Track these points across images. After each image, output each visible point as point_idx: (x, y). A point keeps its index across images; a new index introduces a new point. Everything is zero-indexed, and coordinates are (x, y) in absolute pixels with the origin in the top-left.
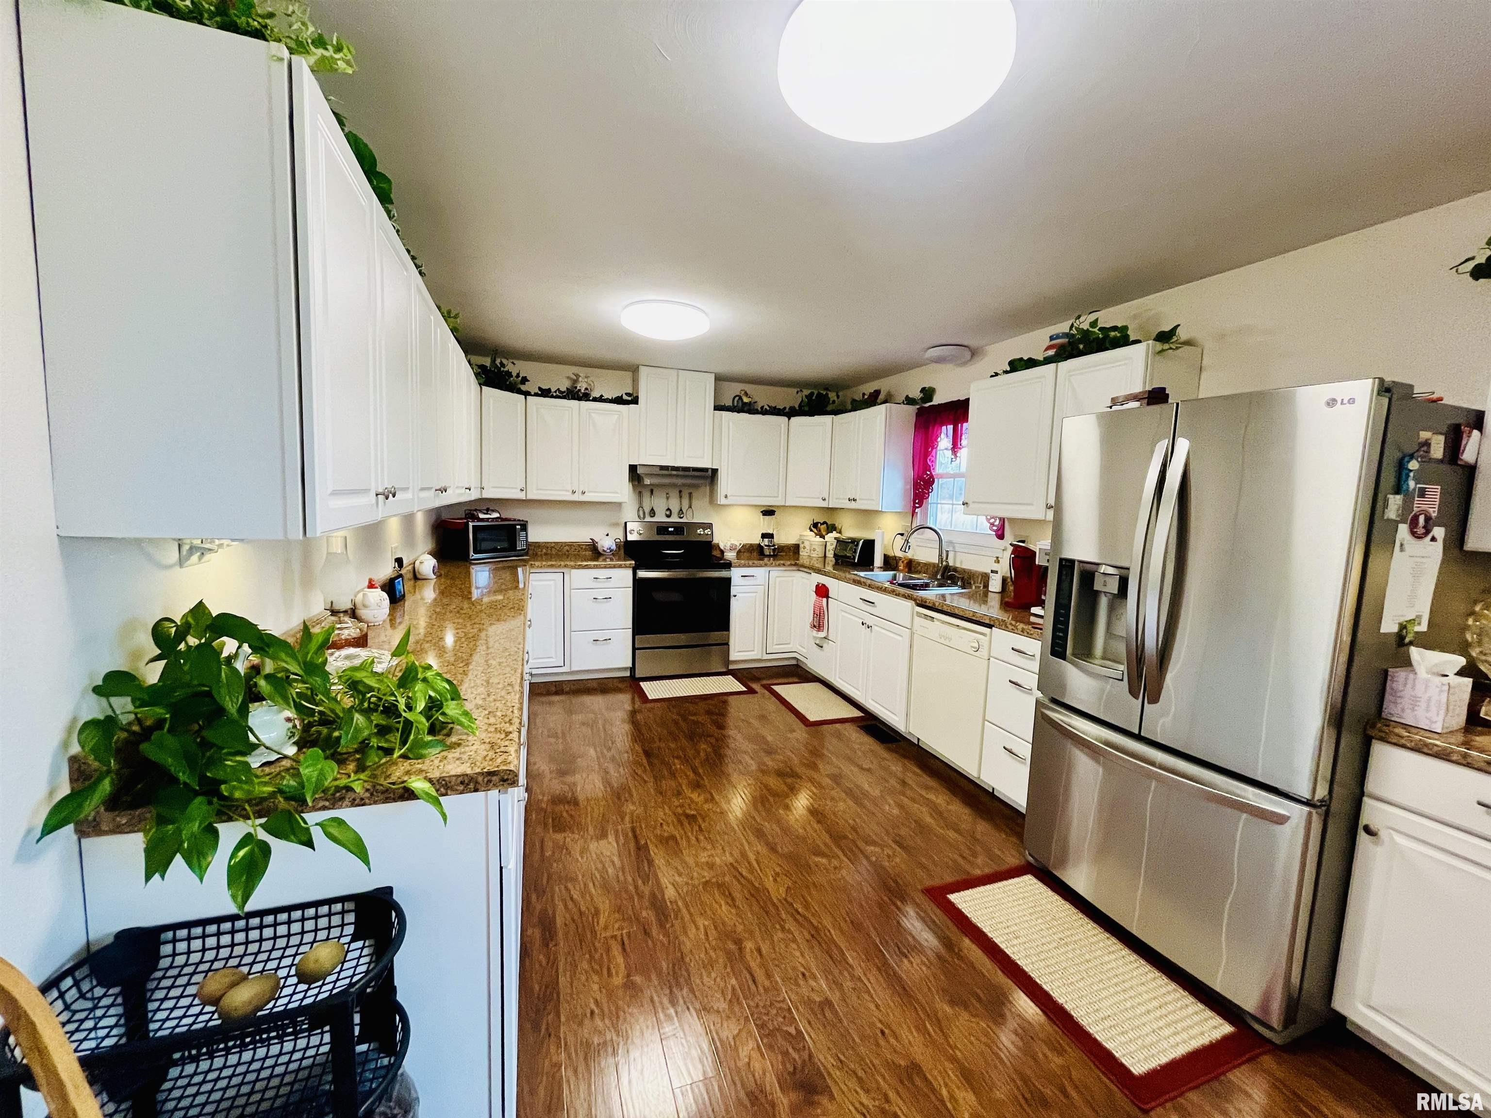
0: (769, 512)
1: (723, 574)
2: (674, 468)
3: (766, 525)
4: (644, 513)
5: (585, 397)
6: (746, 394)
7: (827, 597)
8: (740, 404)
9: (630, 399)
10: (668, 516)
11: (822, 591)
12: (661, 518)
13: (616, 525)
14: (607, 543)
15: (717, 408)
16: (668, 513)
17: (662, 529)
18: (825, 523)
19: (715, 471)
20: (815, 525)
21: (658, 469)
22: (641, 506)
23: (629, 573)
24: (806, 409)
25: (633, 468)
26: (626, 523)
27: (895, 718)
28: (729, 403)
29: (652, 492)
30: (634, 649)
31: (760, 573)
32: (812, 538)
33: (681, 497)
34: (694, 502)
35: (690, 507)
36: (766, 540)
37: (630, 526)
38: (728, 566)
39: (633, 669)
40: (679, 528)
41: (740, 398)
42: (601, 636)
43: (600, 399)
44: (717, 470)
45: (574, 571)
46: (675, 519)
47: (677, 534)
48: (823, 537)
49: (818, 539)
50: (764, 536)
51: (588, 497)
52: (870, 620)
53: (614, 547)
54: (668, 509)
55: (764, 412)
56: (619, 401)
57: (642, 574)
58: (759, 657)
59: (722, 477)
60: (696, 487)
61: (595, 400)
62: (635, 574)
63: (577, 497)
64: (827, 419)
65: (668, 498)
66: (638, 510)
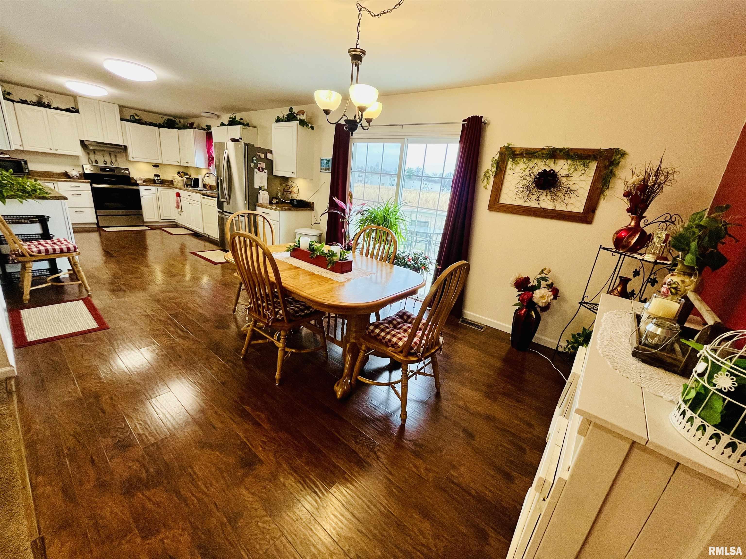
0: (156, 166)
1: (135, 187)
2: (104, 143)
3: (156, 171)
4: (92, 162)
5: (48, 106)
6: (137, 115)
7: (180, 197)
8: (134, 119)
9: (74, 110)
10: (106, 164)
11: (178, 195)
12: (101, 164)
13: (78, 166)
14: (74, 173)
15: (122, 120)
16: (105, 162)
17: (103, 169)
18: (183, 172)
19: (126, 147)
20: (179, 173)
21: (95, 143)
22: (89, 159)
23: (89, 185)
24: (166, 125)
25: (82, 142)
26: (83, 165)
27: (200, 230)
28: (128, 118)
29: (94, 153)
30: (97, 216)
31: (153, 189)
32: (178, 178)
33: (111, 156)
34: (118, 159)
35: (116, 161)
36: (156, 177)
37: (85, 167)
38: (138, 185)
39: (98, 224)
40: (112, 170)
41: (134, 117)
42: (79, 210)
43: (57, 109)
44: (127, 146)
45: (59, 183)
46: (109, 165)
47: (111, 172)
48: (183, 178)
49: (180, 178)
50: (155, 175)
51: (59, 152)
52: (191, 202)
53: (78, 175)
54: (105, 161)
55: (146, 124)
56: (68, 110)
57: (95, 185)
58: (158, 220)
59: (129, 149)
60: (119, 152)
61: (54, 108)
62: (91, 186)
63: (53, 152)
64: (175, 131)
65: (104, 156)
66: (89, 161)
